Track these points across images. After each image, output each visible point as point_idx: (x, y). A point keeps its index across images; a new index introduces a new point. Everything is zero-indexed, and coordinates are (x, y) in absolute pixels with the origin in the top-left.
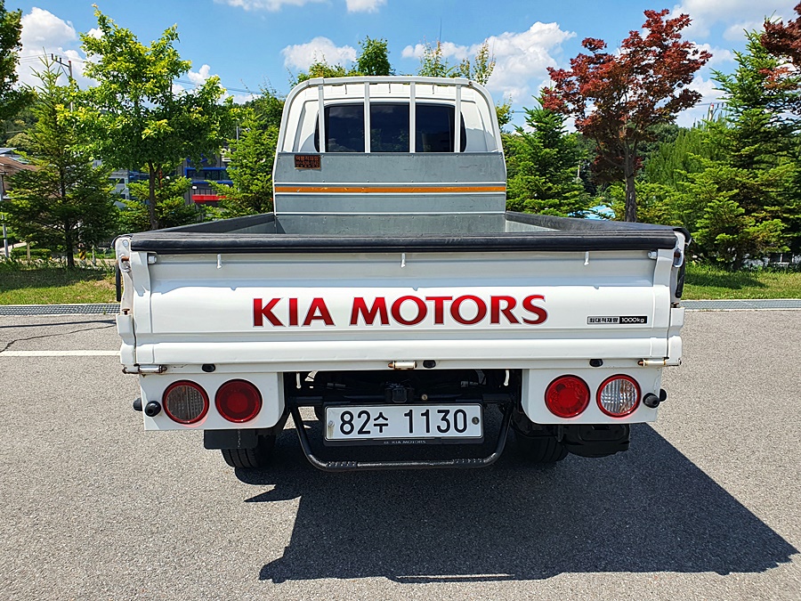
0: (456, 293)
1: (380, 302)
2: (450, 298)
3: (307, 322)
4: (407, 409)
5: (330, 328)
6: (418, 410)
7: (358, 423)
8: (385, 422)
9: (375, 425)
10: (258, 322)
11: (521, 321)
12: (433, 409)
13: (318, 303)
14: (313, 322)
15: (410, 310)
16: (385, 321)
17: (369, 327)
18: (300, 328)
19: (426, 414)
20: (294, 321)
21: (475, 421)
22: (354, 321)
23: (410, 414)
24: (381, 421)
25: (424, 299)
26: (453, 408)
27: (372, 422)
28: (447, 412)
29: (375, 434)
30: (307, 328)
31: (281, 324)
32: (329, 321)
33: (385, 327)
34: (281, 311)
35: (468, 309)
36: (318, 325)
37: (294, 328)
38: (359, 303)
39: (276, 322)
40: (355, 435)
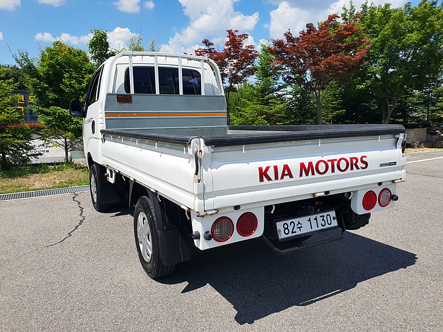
0: (338, 157)
1: (310, 164)
2: (336, 160)
3: (282, 178)
4: (307, 218)
5: (292, 179)
6: (312, 217)
7: (291, 228)
8: (301, 226)
9: (298, 228)
10: (261, 180)
11: (360, 168)
12: (318, 216)
13: (286, 167)
14: (285, 177)
15: (322, 167)
16: (313, 174)
17: (307, 177)
18: (279, 181)
19: (316, 219)
20: (276, 178)
21: (334, 218)
22: (301, 175)
23: (309, 220)
24: (299, 225)
25: (327, 161)
26: (325, 214)
27: (296, 227)
28: (323, 216)
29: (298, 232)
30: (282, 181)
31: (271, 180)
32: (291, 176)
33: (314, 176)
34: (271, 173)
35: (343, 165)
36: (287, 178)
37: (277, 181)
38: (302, 165)
39: (269, 179)
40: (290, 235)
